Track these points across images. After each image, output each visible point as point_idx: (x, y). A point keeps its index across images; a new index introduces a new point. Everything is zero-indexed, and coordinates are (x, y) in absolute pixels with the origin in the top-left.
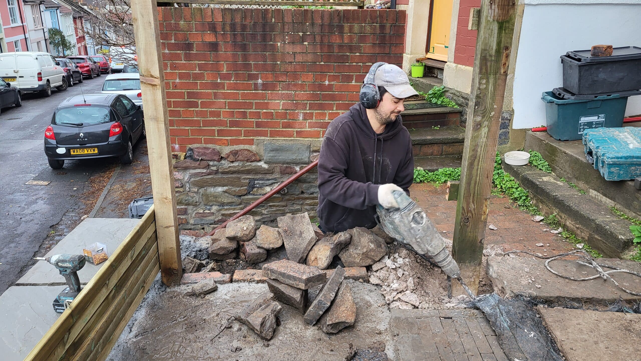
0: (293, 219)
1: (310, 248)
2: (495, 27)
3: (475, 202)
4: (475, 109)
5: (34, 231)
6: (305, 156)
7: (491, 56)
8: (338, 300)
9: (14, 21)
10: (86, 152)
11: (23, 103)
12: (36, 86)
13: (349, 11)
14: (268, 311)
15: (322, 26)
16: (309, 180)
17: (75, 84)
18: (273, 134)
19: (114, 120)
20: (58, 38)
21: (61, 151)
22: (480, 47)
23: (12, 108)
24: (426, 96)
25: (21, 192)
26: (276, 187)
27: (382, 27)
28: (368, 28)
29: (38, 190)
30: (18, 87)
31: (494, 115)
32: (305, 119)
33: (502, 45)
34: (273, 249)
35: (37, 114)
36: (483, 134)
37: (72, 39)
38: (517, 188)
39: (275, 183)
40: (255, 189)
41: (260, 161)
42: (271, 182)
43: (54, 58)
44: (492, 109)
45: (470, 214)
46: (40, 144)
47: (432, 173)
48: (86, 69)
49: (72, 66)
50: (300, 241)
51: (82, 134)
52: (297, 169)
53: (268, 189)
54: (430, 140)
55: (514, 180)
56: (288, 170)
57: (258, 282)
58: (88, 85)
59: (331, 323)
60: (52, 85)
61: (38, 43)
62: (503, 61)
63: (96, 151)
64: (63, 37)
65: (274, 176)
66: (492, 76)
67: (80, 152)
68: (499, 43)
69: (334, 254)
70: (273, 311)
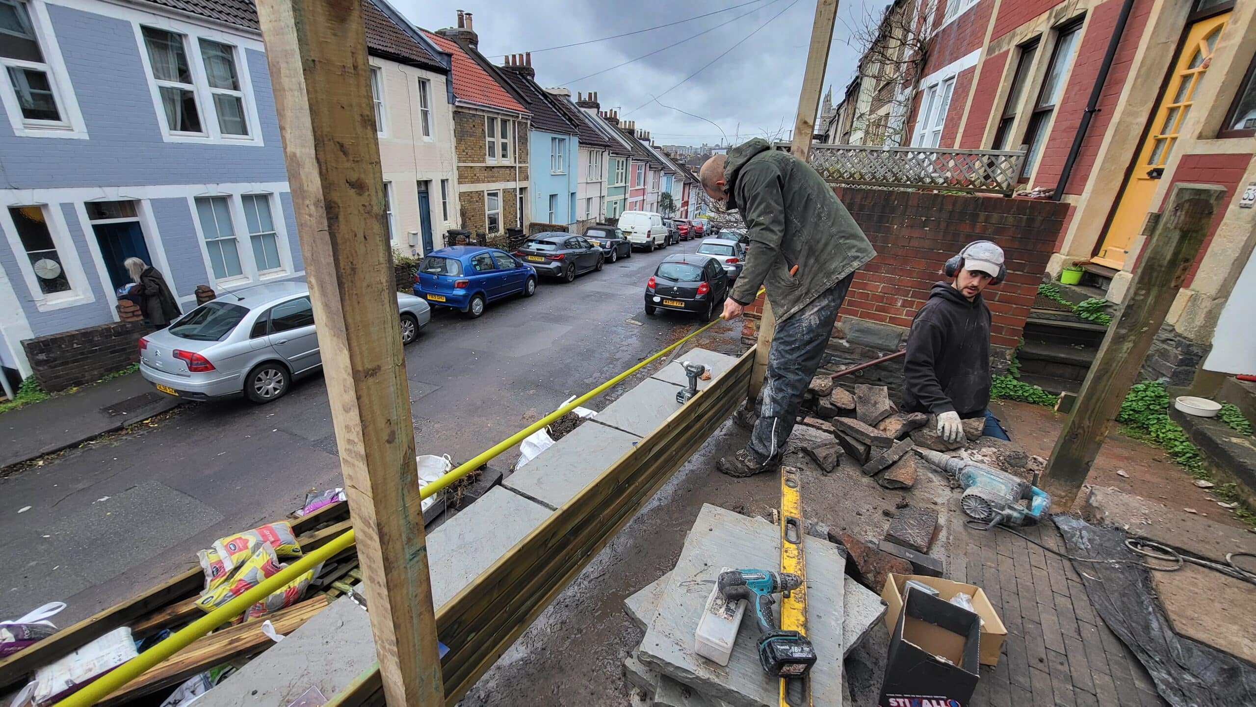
0: (870, 389)
1: (881, 418)
2: (1176, 236)
3: (1092, 419)
4: (1121, 319)
5: (627, 359)
6: (893, 344)
7: (1161, 266)
8: (901, 463)
9: (639, 184)
10: (675, 304)
11: (632, 255)
12: (644, 242)
13: (990, 198)
14: (832, 451)
15: (951, 212)
16: (890, 369)
17: (673, 244)
18: (863, 315)
19: (704, 280)
20: (667, 202)
21: (657, 299)
22: (1148, 255)
23: (624, 258)
24: (1075, 307)
25: (622, 327)
26: (852, 368)
27: (1031, 220)
28: (1011, 219)
29: (633, 328)
30: (632, 241)
31: (1146, 331)
32: (903, 306)
33: (1181, 256)
34: (845, 409)
35: (641, 265)
36: (1125, 348)
37: (678, 204)
38: (1182, 442)
39: (852, 363)
40: (830, 365)
41: (842, 338)
42: (848, 361)
43: (662, 219)
44: (1146, 324)
45: (1080, 431)
46: (641, 291)
47: (1054, 397)
48: (684, 231)
49: (673, 229)
50: (873, 409)
51: (675, 288)
52: (881, 355)
53: (843, 367)
54: (1063, 358)
55: (1181, 432)
56: (870, 353)
57: (825, 431)
58: (683, 246)
59: (888, 478)
60: (656, 243)
61: (652, 204)
62: (1178, 272)
63: (683, 306)
64: (671, 201)
65: (853, 356)
66: (1156, 288)
67: (670, 303)
68: (1176, 254)
69: (905, 430)
70: (836, 452)
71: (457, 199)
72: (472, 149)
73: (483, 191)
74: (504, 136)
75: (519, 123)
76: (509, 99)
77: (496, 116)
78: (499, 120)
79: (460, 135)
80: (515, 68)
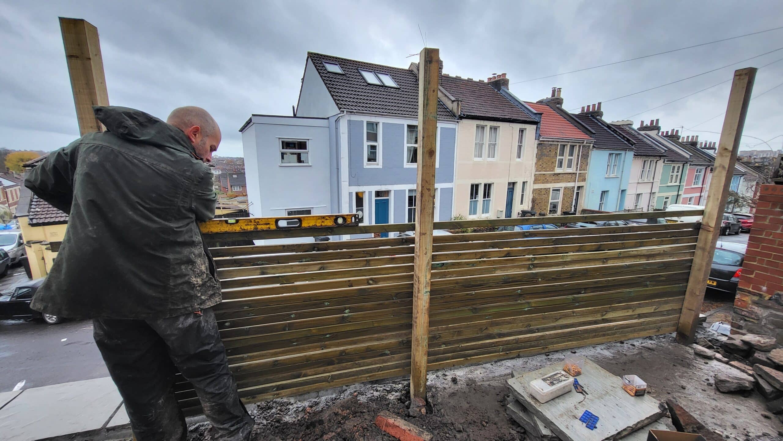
9: (696, 183)
49: (733, 220)
63: (715, 284)
71: (531, 192)
72: (547, 164)
73: (550, 188)
74: (571, 154)
75: (584, 146)
76: (579, 133)
77: (566, 143)
78: (569, 146)
79: (540, 157)
80: (588, 113)
